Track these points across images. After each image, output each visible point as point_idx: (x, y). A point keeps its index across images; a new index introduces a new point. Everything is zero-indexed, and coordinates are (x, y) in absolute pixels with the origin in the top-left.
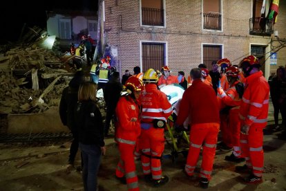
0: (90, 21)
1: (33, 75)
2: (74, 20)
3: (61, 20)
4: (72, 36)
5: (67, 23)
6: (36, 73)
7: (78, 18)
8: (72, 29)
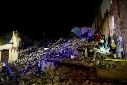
0: (88, 29)
1: (85, 50)
2: (82, 28)
3: (77, 29)
4: (81, 35)
5: (79, 30)
6: (86, 50)
7: (83, 28)
8: (81, 32)
